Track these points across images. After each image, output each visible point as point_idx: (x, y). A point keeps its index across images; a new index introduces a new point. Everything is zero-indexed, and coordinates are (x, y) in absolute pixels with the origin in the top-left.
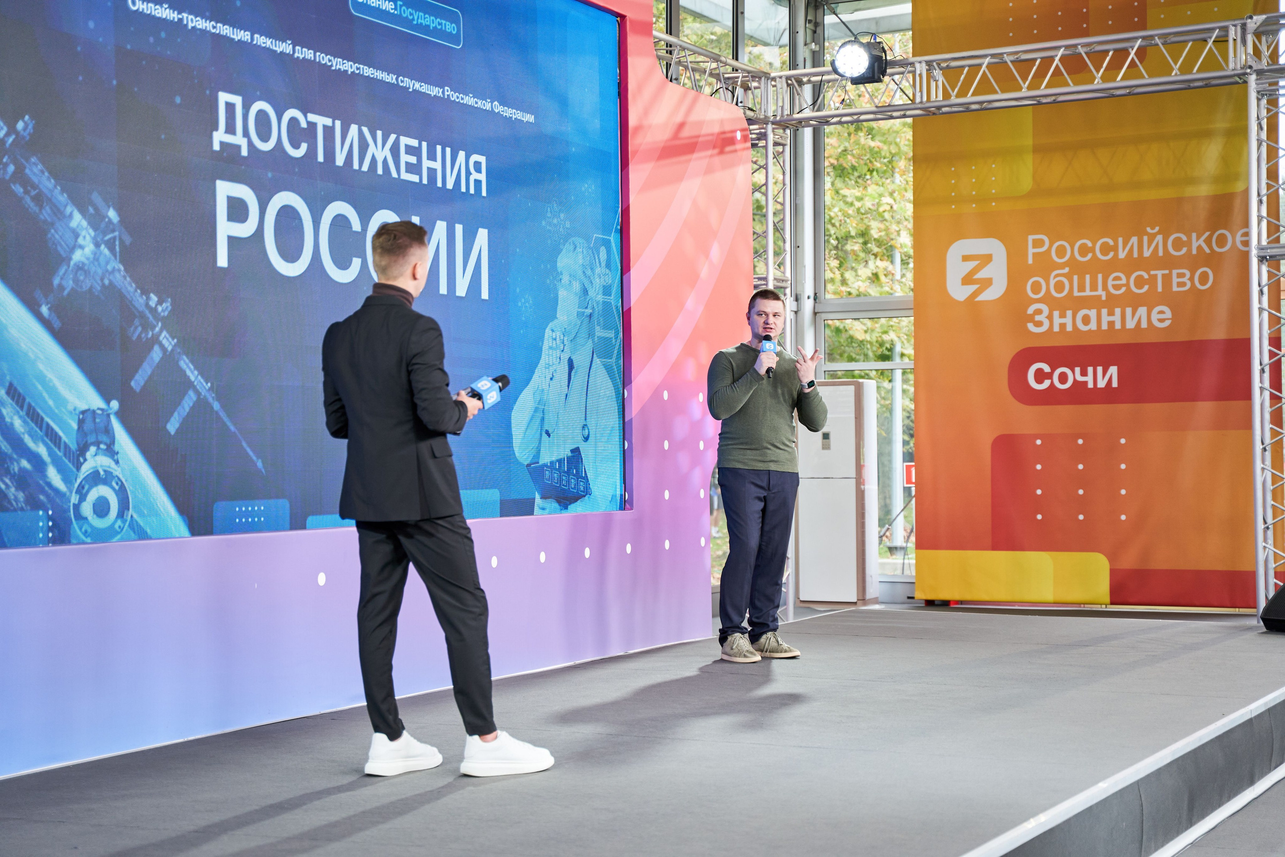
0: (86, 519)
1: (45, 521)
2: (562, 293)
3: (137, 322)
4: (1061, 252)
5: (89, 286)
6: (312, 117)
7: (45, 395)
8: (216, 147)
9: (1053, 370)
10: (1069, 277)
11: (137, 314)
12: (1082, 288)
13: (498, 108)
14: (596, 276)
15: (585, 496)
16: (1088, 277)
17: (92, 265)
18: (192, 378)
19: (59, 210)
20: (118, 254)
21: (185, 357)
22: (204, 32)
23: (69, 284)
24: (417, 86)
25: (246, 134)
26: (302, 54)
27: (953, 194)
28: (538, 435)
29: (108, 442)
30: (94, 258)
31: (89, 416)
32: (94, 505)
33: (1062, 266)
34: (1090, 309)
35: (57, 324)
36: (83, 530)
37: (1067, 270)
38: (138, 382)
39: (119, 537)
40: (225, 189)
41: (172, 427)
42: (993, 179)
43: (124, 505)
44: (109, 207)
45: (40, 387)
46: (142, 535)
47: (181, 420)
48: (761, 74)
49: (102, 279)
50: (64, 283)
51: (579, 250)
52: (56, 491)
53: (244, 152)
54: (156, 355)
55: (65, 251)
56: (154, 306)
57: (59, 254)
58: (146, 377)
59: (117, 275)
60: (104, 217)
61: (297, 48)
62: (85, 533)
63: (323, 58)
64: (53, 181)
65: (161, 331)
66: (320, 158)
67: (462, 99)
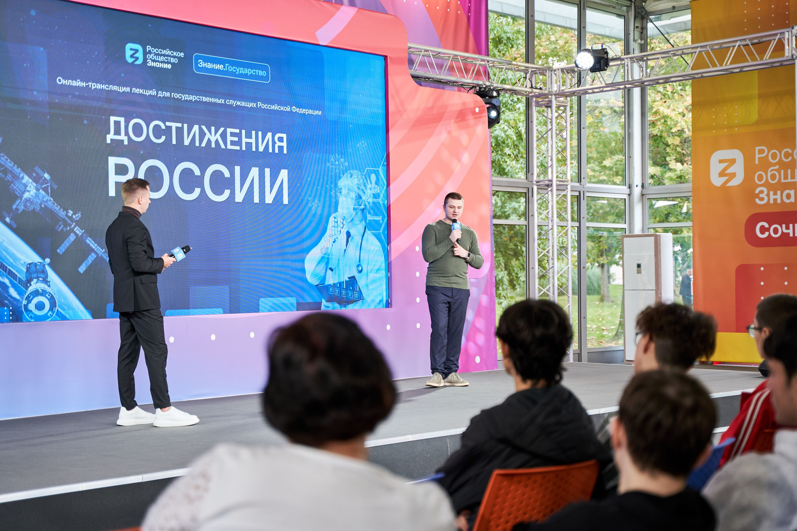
0: (31, 311)
1: (8, 312)
2: (342, 199)
3: (61, 223)
4: (774, 156)
5: (33, 208)
6: (168, 124)
7: (8, 257)
8: (108, 141)
9: (770, 226)
10: (778, 171)
11: (61, 220)
12: (786, 177)
13: (295, 109)
14: (368, 188)
15: (359, 301)
16: (789, 171)
17: (34, 199)
18: (94, 247)
19: (16, 176)
20: (50, 194)
21: (89, 238)
22: (102, 90)
23: (22, 208)
24: (239, 103)
25: (127, 134)
26: (162, 94)
27: (714, 124)
28: (324, 271)
29: (44, 277)
30: (36, 196)
31: (33, 265)
32: (36, 305)
33: (774, 165)
34: (790, 190)
35: (14, 226)
36: (30, 316)
37: (777, 167)
38: (61, 250)
39: (50, 319)
40: (113, 161)
41: (82, 269)
42: (736, 114)
43: (53, 304)
44: (45, 173)
45: (5, 253)
46: (64, 318)
47: (87, 266)
48: (547, 69)
49: (40, 205)
50: (19, 207)
51: (354, 176)
52: (15, 299)
53: (126, 143)
54: (72, 238)
55: (19, 193)
56: (71, 215)
57: (16, 195)
58: (66, 248)
59: (49, 202)
60: (42, 177)
61: (159, 92)
62: (31, 317)
63: (176, 95)
64: (12, 163)
65: (75, 227)
66: (174, 142)
67: (270, 107)
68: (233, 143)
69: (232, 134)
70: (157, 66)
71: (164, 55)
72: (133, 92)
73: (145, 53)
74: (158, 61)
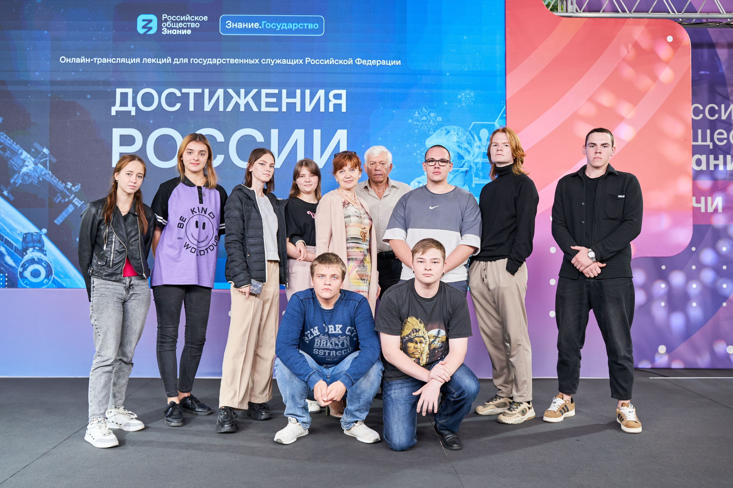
0: (27, 278)
1: (4, 278)
3: (59, 195)
5: (31, 182)
6: (184, 90)
8: (113, 113)
11: (59, 192)
13: (359, 61)
17: (32, 173)
19: (15, 152)
20: (48, 167)
23: (19, 181)
24: (278, 61)
25: (135, 104)
26: (179, 61)
29: (40, 246)
30: (34, 170)
31: (29, 236)
32: (31, 272)
35: (12, 198)
36: (25, 282)
38: (58, 221)
39: (46, 286)
40: (117, 133)
43: (49, 272)
44: (44, 148)
45: (2, 224)
46: (60, 286)
49: (38, 178)
50: (16, 181)
51: (452, 132)
52: (10, 266)
53: (133, 113)
54: (70, 209)
55: (17, 168)
56: (69, 187)
57: (14, 170)
58: (64, 219)
59: (47, 176)
60: (41, 152)
61: (175, 59)
62: (26, 284)
63: (196, 61)
64: (12, 141)
65: (74, 198)
66: (191, 108)
67: (322, 62)
68: (268, 105)
69: (268, 95)
70: (173, 33)
71: (183, 22)
72: (143, 62)
73: (160, 22)
74: (176, 28)
